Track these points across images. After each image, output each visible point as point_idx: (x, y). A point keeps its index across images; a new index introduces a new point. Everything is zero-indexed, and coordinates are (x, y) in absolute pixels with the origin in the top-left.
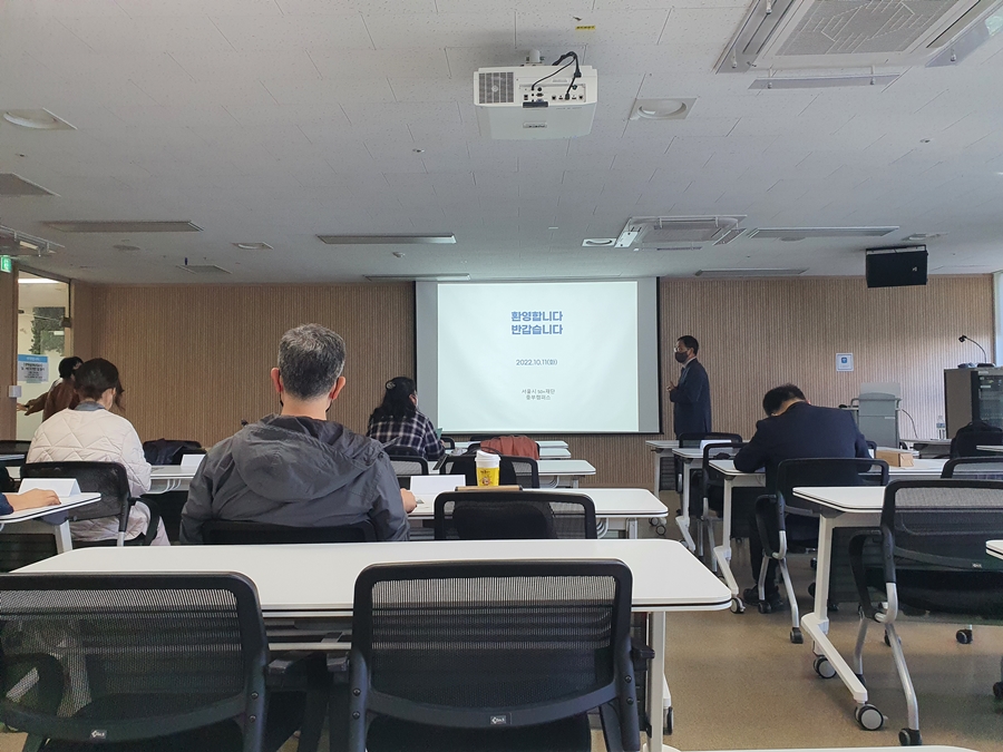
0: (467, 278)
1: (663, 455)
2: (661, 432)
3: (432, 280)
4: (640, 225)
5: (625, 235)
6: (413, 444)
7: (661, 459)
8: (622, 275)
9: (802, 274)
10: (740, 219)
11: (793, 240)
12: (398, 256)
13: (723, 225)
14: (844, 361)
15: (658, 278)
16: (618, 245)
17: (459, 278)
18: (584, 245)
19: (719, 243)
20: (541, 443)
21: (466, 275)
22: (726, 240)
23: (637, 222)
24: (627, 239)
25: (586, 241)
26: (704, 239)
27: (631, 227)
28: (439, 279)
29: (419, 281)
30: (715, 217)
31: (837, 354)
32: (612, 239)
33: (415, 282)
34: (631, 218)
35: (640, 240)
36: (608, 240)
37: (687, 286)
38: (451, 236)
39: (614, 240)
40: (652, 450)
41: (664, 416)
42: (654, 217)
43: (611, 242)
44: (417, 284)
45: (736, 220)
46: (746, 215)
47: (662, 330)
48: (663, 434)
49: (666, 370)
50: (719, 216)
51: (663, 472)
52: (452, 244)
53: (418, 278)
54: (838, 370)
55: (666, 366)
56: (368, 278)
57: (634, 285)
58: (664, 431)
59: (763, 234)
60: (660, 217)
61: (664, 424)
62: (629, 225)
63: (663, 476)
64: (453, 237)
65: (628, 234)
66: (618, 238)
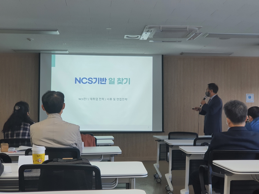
0: (67, 52)
1: (161, 143)
2: (163, 131)
3: (50, 53)
4: (152, 29)
5: (144, 34)
6: (22, 136)
7: (160, 145)
8: (145, 53)
9: (230, 56)
10: (199, 28)
11: (225, 39)
12: (30, 40)
13: (191, 31)
14: (250, 97)
15: (163, 56)
16: (141, 39)
17: (63, 52)
18: (125, 37)
19: (190, 39)
20: (97, 137)
21: (66, 50)
22: (194, 37)
23: (150, 28)
24: (145, 36)
25: (126, 36)
26: (182, 37)
28: (52, 52)
29: (42, 53)
30: (187, 27)
31: (246, 94)
32: (138, 36)
33: (39, 54)
34: (147, 26)
35: (152, 37)
36: (137, 36)
37: (176, 60)
38: (57, 31)
39: (139, 36)
40: (156, 141)
41: (165, 123)
42: (158, 26)
43: (138, 37)
44: (41, 55)
45: (197, 29)
46: (202, 26)
47: (164, 81)
48: (164, 132)
49: (166, 100)
50: (189, 26)
51: (161, 151)
52: (57, 35)
53: (41, 52)
54: (247, 102)
55: (166, 99)
56: (15, 50)
57: (151, 58)
58: (164, 131)
59: (210, 36)
60: (160, 26)
61: (165, 127)
62: (146, 29)
63: (161, 153)
64: (58, 31)
65: (146, 33)
66: (141, 35)
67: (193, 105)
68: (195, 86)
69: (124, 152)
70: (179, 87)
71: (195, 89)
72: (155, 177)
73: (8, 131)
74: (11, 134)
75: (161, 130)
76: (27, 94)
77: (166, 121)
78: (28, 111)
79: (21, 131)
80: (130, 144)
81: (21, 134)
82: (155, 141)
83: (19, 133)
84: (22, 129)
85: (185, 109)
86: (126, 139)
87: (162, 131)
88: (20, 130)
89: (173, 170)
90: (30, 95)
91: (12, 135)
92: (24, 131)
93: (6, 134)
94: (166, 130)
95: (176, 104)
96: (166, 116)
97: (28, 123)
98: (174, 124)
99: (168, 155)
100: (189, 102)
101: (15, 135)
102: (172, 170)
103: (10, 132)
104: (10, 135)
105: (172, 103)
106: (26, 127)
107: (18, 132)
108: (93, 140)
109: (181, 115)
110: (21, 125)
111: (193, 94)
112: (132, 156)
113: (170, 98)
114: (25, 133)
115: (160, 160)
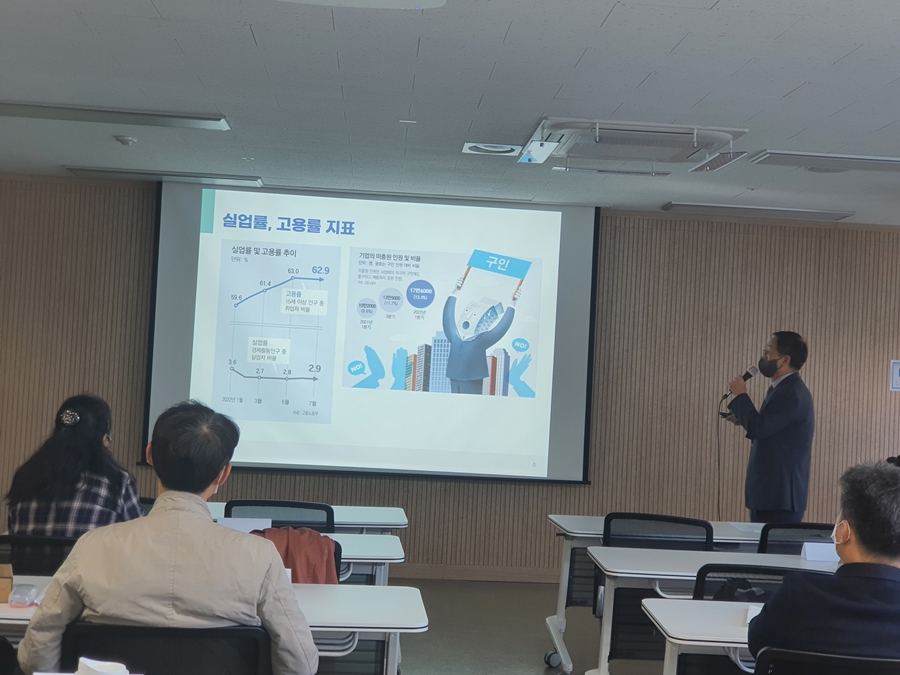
0: (258, 183)
2: (586, 481)
3: (196, 183)
4: (564, 132)
5: (535, 144)
7: (573, 550)
8: (536, 200)
9: (839, 221)
10: (736, 135)
11: (826, 170)
12: (124, 142)
13: (707, 144)
15: (598, 210)
16: (523, 159)
17: (242, 181)
18: (466, 149)
19: (701, 169)
21: (255, 178)
22: (714, 165)
23: (558, 125)
24: (539, 151)
25: (468, 145)
26: (674, 159)
27: (546, 132)
28: (205, 181)
29: (167, 182)
30: (693, 129)
31: (892, 361)
32: (513, 147)
33: (159, 185)
34: (545, 118)
35: (562, 153)
36: (509, 148)
37: (645, 227)
38: (219, 120)
39: (518, 149)
40: (558, 535)
41: (593, 453)
42: (586, 120)
43: (512, 150)
44: (164, 185)
45: (730, 136)
46: (746, 130)
47: (599, 300)
48: (589, 483)
49: (602, 369)
50: (700, 127)
51: (576, 573)
52: (222, 131)
53: (165, 178)
54: (891, 389)
55: (602, 363)
56: (71, 170)
57: (556, 217)
58: (591, 479)
59: (775, 159)
60: (595, 121)
61: (592, 465)
62: (543, 128)
63: (575, 580)
64: (223, 121)
65: (541, 145)
66: (524, 146)
67: (697, 391)
68: (710, 323)
69: (445, 548)
70: (649, 325)
71: (709, 333)
72: (548, 662)
73: (29, 500)
74: (38, 511)
75: (579, 477)
76: (109, 323)
77: (598, 445)
78: (106, 431)
79: (77, 504)
80: (465, 520)
81: (73, 515)
82: (553, 535)
83: (68, 510)
84: (79, 496)
85: (669, 404)
86: (452, 503)
87: (581, 479)
88: (72, 498)
89: (616, 658)
90: (119, 329)
91: (41, 518)
92: (88, 506)
93: (21, 510)
94: (596, 475)
95: (638, 385)
96: (599, 426)
97: (103, 474)
98: (625, 457)
99: (599, 596)
100: (684, 380)
101: (52, 515)
102: (610, 658)
103: (34, 505)
104: (32, 516)
105: (624, 381)
106: (94, 490)
107: (65, 504)
108: (326, 552)
109: (654, 426)
110: (77, 480)
111: (699, 351)
112: (471, 563)
113: (616, 362)
114: (90, 512)
115: (570, 603)
